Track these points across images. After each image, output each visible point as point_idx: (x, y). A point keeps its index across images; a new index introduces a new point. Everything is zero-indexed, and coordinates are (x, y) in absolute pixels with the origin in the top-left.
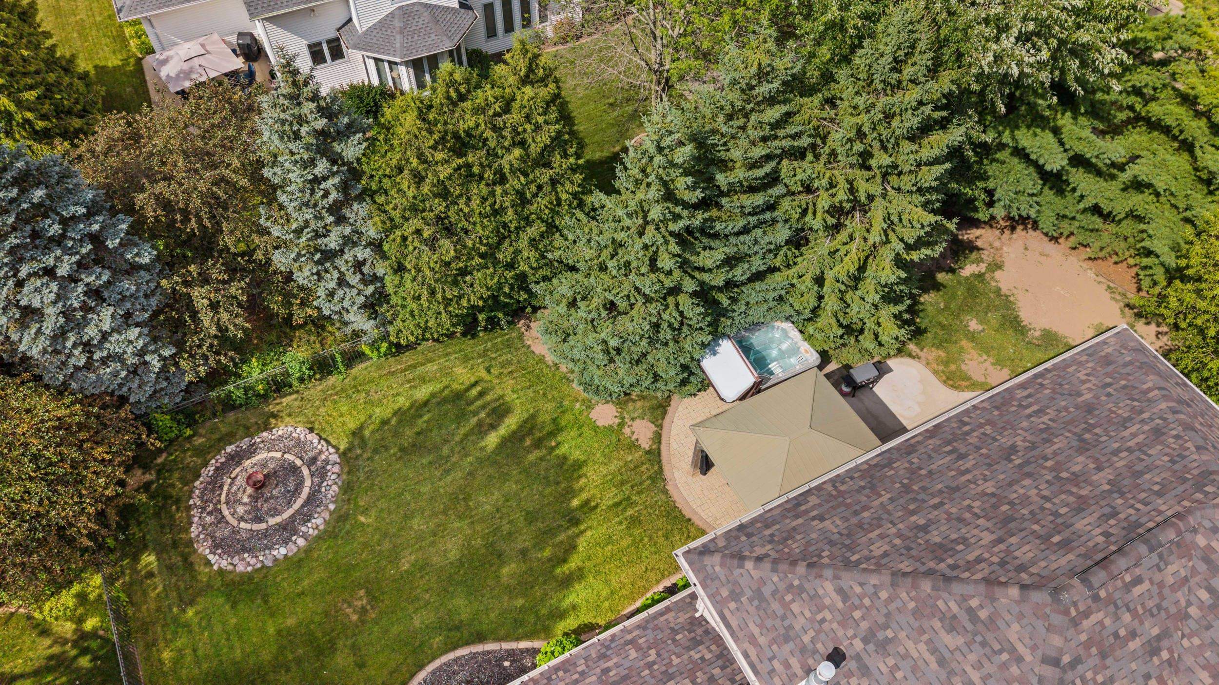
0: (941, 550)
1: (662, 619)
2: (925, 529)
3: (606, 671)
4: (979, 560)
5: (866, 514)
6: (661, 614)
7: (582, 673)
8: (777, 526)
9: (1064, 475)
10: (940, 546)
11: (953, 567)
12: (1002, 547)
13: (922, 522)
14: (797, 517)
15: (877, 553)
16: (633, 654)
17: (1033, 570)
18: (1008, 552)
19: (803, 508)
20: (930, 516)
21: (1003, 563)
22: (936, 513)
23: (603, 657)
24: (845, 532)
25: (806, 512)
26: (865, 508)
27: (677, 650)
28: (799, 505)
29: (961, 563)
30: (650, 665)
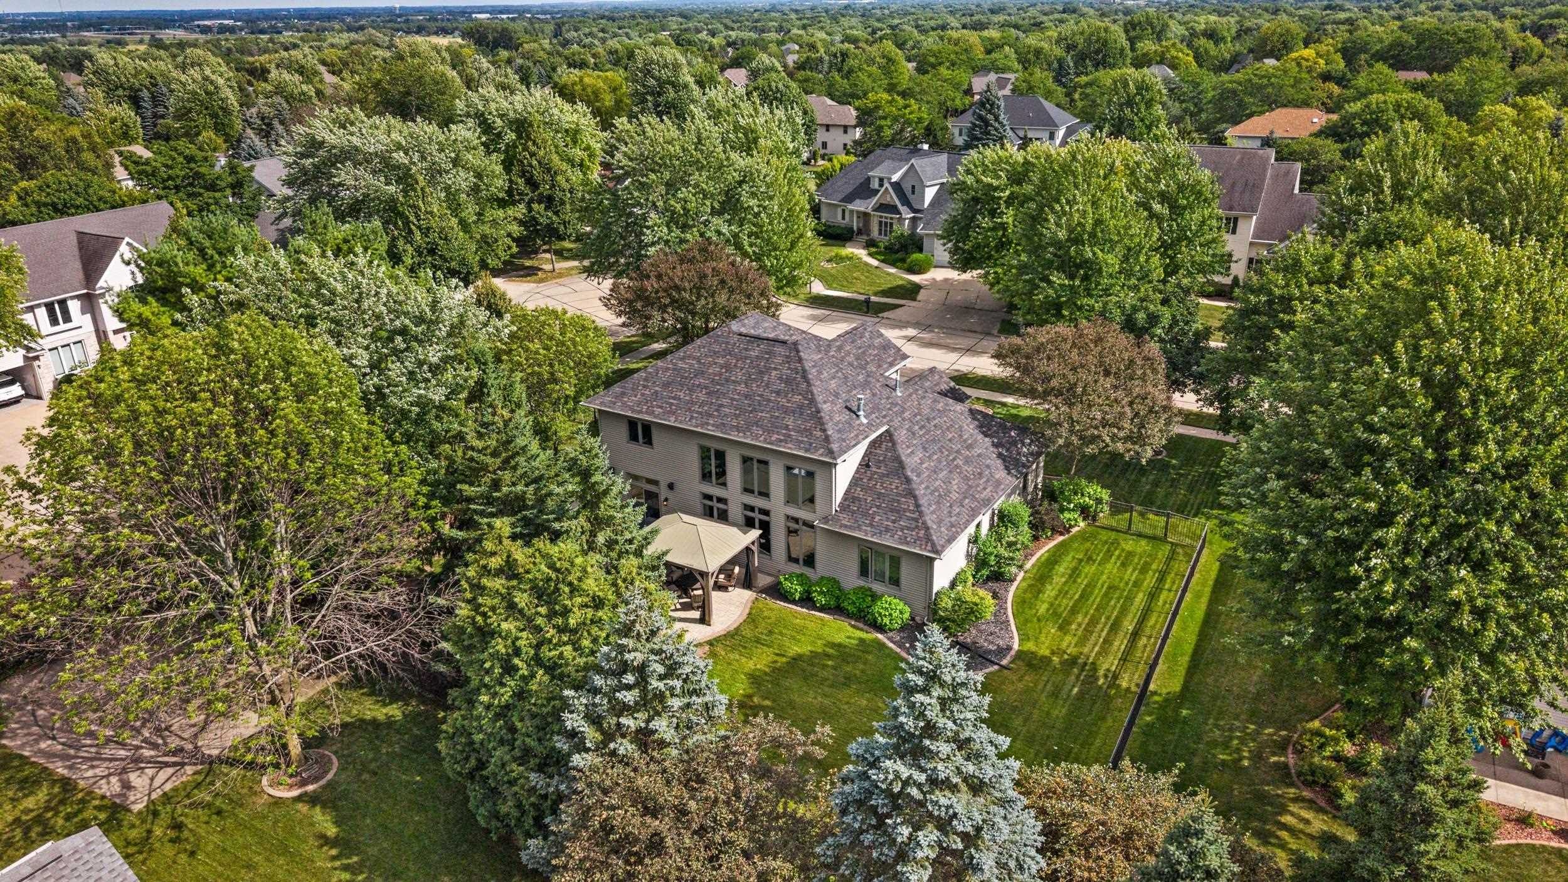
0: (788, 381)
2: (778, 393)
3: (894, 522)
4: (790, 368)
5: (777, 414)
7: (902, 530)
9: (724, 371)
10: (786, 382)
11: (797, 373)
12: (779, 367)
13: (774, 395)
14: (789, 436)
15: (800, 397)
16: (877, 518)
17: (788, 354)
18: (781, 364)
19: (782, 438)
20: (769, 394)
21: (788, 362)
22: (766, 394)
23: (887, 530)
24: (792, 414)
25: (784, 435)
26: (772, 417)
28: (780, 441)
29: (793, 372)
30: (878, 507)
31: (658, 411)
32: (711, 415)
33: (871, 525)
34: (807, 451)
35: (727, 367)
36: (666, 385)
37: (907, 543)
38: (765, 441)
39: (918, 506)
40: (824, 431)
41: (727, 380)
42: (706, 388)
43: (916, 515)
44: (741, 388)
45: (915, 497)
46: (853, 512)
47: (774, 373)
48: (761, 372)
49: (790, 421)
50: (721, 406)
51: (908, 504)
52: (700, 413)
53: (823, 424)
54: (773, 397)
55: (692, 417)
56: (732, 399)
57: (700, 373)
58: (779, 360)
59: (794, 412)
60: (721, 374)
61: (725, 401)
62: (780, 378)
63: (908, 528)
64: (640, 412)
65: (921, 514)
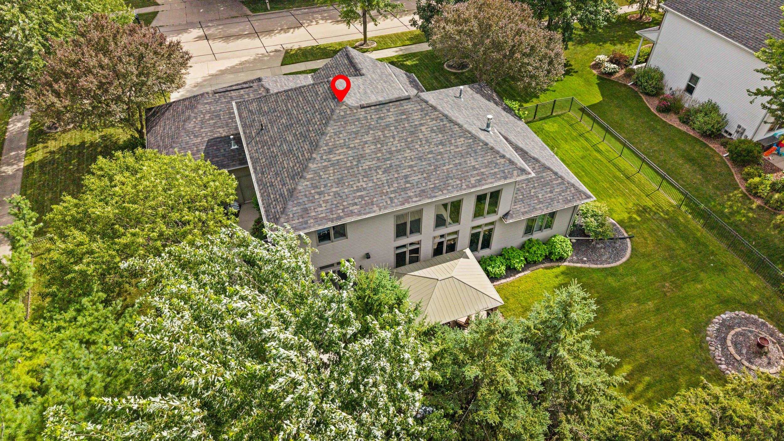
0: (442, 130)
1: (526, 210)
2: (441, 143)
4: (433, 119)
5: (457, 161)
6: (526, 212)
8: (492, 171)
9: (379, 146)
10: (440, 132)
11: (442, 120)
12: (422, 122)
13: (440, 147)
14: (483, 174)
15: (462, 139)
17: (419, 107)
18: (422, 119)
19: (478, 178)
20: (436, 148)
21: (426, 114)
22: (433, 149)
23: (552, 200)
24: (469, 156)
25: (478, 175)
26: (456, 165)
27: (523, 191)
28: (479, 181)
29: (438, 121)
31: (355, 208)
32: (405, 189)
33: (540, 202)
34: (505, 178)
35: (376, 141)
36: (339, 182)
37: (570, 201)
38: (468, 187)
39: (556, 174)
40: (503, 157)
41: (391, 153)
42: (379, 167)
43: (560, 180)
44: (408, 153)
45: (549, 169)
46: (522, 200)
47: (423, 129)
48: (412, 133)
49: (471, 162)
50: (406, 177)
51: (548, 175)
52: (395, 191)
53: (498, 152)
54: (441, 149)
55: (391, 199)
56: (411, 167)
57: (360, 158)
58: (416, 116)
59: (468, 153)
60: (380, 150)
61: (405, 172)
62: (432, 131)
63: (563, 191)
64: (339, 218)
65: (561, 177)
